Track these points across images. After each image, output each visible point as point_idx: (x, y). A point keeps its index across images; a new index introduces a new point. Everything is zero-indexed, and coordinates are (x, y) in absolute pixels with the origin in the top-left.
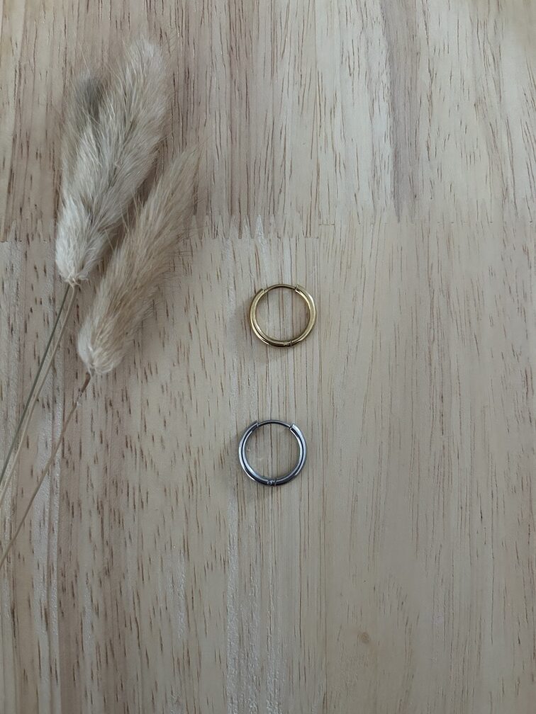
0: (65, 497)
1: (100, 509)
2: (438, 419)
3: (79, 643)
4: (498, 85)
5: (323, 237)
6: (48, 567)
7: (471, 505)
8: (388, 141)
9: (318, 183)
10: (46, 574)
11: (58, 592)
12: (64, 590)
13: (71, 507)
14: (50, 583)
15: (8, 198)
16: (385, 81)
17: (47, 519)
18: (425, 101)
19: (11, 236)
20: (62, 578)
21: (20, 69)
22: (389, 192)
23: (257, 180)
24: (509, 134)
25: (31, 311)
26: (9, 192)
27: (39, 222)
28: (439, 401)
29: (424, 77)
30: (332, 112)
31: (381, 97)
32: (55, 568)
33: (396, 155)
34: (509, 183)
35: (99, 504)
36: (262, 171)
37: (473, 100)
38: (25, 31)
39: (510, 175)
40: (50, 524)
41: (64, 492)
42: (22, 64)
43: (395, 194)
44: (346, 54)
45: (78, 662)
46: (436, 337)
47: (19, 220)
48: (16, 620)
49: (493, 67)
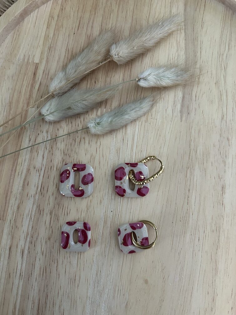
0: (39, 206)
1: (51, 213)
2: (187, 198)
3: (34, 265)
4: (225, 77)
5: (152, 123)
6: (27, 233)
7: (195, 234)
10: (26, 235)
11: (29, 244)
12: (31, 243)
13: (40, 211)
14: (26, 239)
17: (30, 214)
20: (31, 238)
21: (50, 47)
22: (179, 110)
28: (188, 192)
32: (30, 234)
34: (225, 114)
35: (51, 211)
38: (54, 34)
39: (225, 110)
40: (31, 216)
41: (38, 205)
42: (51, 46)
43: (181, 112)
44: (169, 59)
45: (32, 273)
46: (190, 167)
48: (10, 252)
49: (224, 71)
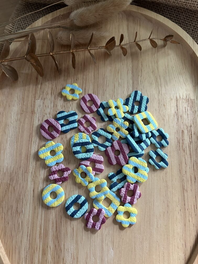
8: (131, 80)
9: (114, 89)
15: (40, 90)
16: (131, 66)
18: (140, 71)
19: (40, 98)
23: (100, 88)
24: (160, 79)
25: (44, 116)
26: (40, 88)
27: (47, 95)
29: (140, 65)
30: (118, 72)
31: (130, 70)
33: (133, 83)
36: (101, 86)
37: (151, 71)
47: (42, 95)
